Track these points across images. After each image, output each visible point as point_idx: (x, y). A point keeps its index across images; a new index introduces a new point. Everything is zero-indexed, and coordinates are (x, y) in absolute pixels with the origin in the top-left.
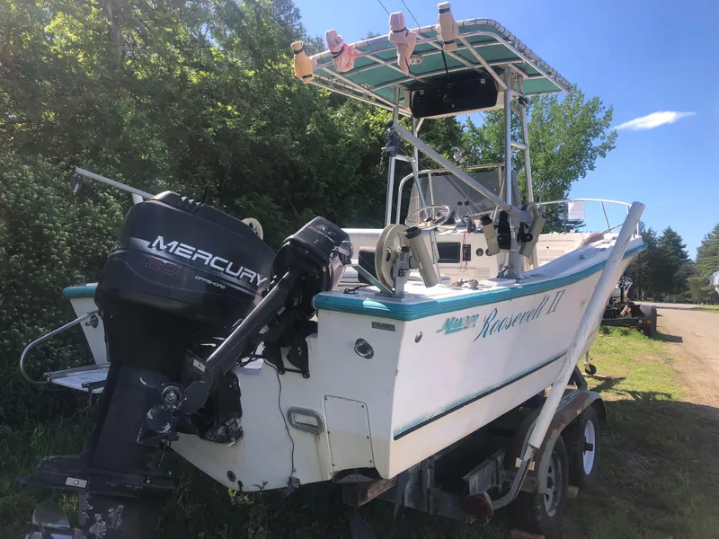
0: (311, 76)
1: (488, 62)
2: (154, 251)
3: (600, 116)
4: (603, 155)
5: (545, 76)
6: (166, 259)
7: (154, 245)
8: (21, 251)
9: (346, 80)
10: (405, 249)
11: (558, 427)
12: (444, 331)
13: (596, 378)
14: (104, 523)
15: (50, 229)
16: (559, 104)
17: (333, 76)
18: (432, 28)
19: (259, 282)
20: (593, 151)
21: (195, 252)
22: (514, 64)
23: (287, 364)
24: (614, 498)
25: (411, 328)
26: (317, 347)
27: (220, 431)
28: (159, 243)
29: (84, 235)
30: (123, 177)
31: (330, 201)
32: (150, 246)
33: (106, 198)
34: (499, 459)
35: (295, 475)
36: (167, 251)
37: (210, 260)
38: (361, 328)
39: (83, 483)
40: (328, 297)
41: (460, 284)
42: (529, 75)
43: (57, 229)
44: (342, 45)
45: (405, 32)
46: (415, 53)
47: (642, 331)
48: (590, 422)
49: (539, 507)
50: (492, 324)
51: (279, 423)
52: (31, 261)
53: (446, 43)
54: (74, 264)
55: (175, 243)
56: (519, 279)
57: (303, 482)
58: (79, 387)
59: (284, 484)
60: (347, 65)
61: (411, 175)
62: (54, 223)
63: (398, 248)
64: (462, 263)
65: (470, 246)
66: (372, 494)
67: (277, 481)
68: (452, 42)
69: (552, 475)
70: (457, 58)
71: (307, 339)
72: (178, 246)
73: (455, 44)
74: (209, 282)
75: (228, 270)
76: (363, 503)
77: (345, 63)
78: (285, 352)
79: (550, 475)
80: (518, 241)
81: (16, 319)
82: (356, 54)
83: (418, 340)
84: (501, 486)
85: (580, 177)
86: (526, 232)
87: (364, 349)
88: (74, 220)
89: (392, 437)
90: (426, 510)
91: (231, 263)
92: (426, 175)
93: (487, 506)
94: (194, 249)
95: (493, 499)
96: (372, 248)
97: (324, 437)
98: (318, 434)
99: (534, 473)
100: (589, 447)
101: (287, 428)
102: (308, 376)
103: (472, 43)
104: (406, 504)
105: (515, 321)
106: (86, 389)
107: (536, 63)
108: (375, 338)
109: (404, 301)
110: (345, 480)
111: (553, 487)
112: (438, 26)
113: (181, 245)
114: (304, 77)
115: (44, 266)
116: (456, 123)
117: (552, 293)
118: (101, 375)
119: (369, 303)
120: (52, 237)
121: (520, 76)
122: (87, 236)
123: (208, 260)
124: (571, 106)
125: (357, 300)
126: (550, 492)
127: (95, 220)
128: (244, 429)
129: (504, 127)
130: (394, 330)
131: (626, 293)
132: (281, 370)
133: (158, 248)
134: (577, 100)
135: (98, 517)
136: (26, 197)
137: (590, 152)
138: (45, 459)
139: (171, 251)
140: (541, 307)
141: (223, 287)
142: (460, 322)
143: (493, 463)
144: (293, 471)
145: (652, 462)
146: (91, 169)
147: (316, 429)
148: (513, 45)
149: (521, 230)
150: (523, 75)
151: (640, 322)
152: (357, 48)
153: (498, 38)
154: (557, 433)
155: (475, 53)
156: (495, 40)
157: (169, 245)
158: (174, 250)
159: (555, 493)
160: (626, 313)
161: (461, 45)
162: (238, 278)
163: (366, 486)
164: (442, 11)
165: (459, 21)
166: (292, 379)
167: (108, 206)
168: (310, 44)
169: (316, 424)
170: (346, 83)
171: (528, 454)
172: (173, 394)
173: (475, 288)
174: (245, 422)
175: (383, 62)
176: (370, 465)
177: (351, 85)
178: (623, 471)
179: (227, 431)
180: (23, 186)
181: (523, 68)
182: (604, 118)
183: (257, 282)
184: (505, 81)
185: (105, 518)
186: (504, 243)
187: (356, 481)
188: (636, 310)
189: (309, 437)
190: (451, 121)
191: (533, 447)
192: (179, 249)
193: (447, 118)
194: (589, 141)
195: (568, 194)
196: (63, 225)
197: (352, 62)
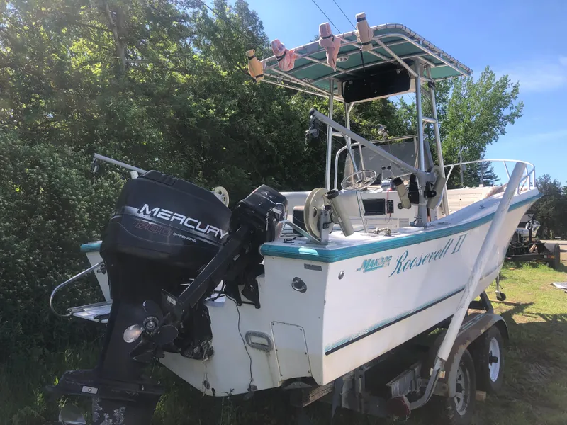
0: (262, 75)
1: (400, 56)
2: (141, 215)
3: (509, 90)
4: (513, 122)
5: (448, 64)
6: (151, 221)
7: (142, 211)
8: (54, 217)
9: (290, 77)
10: (327, 208)
11: (464, 343)
12: (362, 270)
13: (506, 303)
14: (111, 420)
15: (73, 200)
16: (475, 83)
17: (280, 75)
18: (353, 33)
19: (222, 236)
20: (504, 119)
21: (172, 215)
22: (422, 57)
23: (243, 299)
24: (515, 400)
25: (334, 268)
26: (265, 284)
27: (196, 350)
28: (145, 211)
29: (99, 204)
30: (128, 158)
31: (288, 170)
32: (139, 212)
33: (114, 176)
34: (416, 369)
35: (254, 383)
36: (151, 215)
37: (184, 221)
38: (296, 269)
39: (94, 391)
40: (271, 246)
41: (378, 232)
42: (436, 64)
43: (79, 200)
44: (284, 50)
45: (332, 37)
46: (341, 53)
47: (548, 264)
48: (494, 339)
49: (450, 408)
50: (403, 264)
51: (240, 343)
52: (61, 225)
53: (364, 44)
54: (91, 226)
55: (157, 209)
56: (427, 227)
57: (259, 388)
58: (92, 318)
59: (245, 391)
60: (289, 66)
61: (345, 147)
62: (76, 195)
63: (323, 207)
64: (387, 215)
65: (392, 201)
66: (314, 397)
67: (241, 388)
68: (368, 43)
69: (462, 383)
70: (376, 54)
71: (257, 279)
72: (160, 211)
73: (371, 45)
74: (184, 237)
75: (197, 228)
76: (306, 405)
77: (288, 64)
78: (241, 288)
79: (459, 382)
80: (425, 197)
81: (51, 268)
82: (295, 57)
83: (341, 277)
84: (418, 391)
85: (494, 141)
86: (431, 189)
87: (299, 285)
88: (91, 193)
89: (324, 353)
90: (358, 410)
91: (200, 223)
92: (357, 147)
93: (406, 407)
94: (172, 213)
95: (411, 401)
96: (302, 208)
97: (273, 353)
98: (269, 351)
99: (445, 381)
100: (494, 360)
101: (245, 347)
102: (259, 307)
103: (386, 43)
104: (344, 405)
105: (424, 260)
106: (97, 320)
107: (439, 55)
108: (308, 276)
109: (328, 247)
110: (291, 386)
111: (463, 392)
112: (357, 31)
113: (162, 210)
114: (257, 77)
115: (71, 228)
116: (389, 102)
117: (456, 237)
118: (106, 310)
119: (304, 250)
120: (75, 206)
121: (428, 65)
122: (101, 205)
123: (182, 220)
124: (485, 83)
125: (293, 248)
126: (461, 395)
127: (107, 192)
128: (215, 349)
129: (430, 103)
130: (321, 270)
131: (534, 233)
132: (239, 303)
133: (145, 213)
134: (489, 79)
135: (106, 415)
136: (57, 177)
137: (501, 120)
138: (67, 373)
139: (154, 215)
140: (447, 248)
141: (194, 241)
142: (376, 262)
143: (411, 372)
144: (252, 380)
145: (550, 371)
146: (104, 154)
147: (267, 348)
148: (419, 42)
149: (427, 187)
150: (430, 64)
151: (545, 257)
152: (297, 52)
153: (405, 38)
154: (463, 349)
155: (389, 50)
156: (403, 40)
157: (153, 210)
158: (157, 214)
159: (465, 397)
160: (534, 250)
161: (376, 45)
162: (206, 233)
163: (308, 392)
164: (359, 20)
165: (374, 27)
166: (248, 309)
167: (115, 181)
168: (270, 48)
169: (266, 343)
170: (291, 79)
171: (438, 365)
172: (151, 323)
173: (389, 235)
174: (216, 343)
175: (318, 62)
176: (308, 375)
177: (294, 80)
178: (525, 379)
179: (202, 350)
180: (54, 169)
181: (430, 59)
182: (512, 92)
183: (220, 236)
184: (416, 71)
185: (112, 416)
186: (414, 198)
187: (299, 387)
188: (541, 247)
189: (262, 354)
190: (385, 101)
191: (441, 359)
192: (160, 213)
193: (381, 99)
194: (500, 111)
195: (484, 155)
196: (83, 197)
197: (293, 63)
